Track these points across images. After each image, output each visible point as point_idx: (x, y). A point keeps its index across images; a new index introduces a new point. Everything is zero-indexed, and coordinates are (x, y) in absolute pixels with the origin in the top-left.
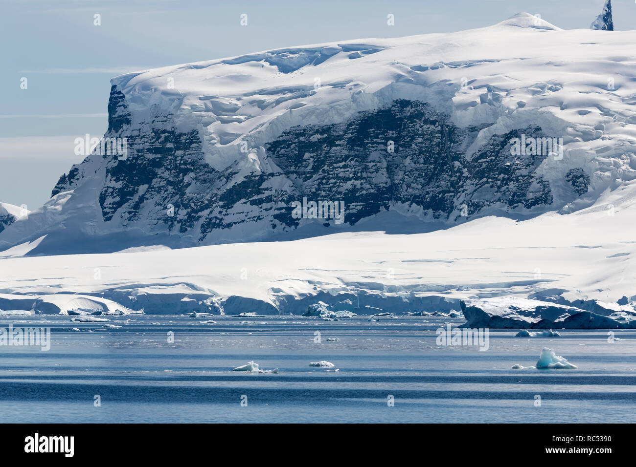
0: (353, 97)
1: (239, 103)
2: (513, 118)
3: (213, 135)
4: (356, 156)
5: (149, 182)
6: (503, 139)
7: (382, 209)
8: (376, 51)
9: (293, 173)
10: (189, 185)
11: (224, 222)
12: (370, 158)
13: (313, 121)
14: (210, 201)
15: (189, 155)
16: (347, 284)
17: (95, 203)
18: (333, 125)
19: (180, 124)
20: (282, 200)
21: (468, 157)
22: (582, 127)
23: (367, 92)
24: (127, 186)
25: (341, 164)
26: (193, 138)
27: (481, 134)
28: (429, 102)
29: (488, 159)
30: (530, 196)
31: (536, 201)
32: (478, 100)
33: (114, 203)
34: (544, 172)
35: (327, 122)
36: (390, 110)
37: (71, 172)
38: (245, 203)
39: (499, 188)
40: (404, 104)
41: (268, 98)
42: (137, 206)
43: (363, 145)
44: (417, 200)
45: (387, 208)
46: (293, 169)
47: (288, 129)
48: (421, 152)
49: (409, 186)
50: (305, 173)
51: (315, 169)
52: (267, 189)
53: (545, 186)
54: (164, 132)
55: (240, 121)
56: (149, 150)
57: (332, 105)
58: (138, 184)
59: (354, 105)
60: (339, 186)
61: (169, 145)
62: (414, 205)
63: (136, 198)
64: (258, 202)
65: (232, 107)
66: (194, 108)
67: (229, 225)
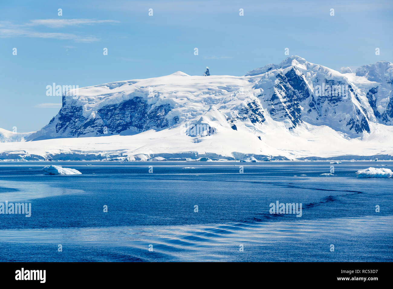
0: (122, 96)
1: (95, 98)
2: (162, 101)
3: (85, 108)
4: (122, 113)
5: (69, 121)
6: (158, 108)
7: (128, 128)
8: (136, 83)
9: (104, 118)
10: (77, 122)
11: (83, 133)
12: (126, 114)
13: (111, 103)
14: (81, 127)
15: (79, 113)
16: (72, 151)
17: (55, 128)
18: (116, 104)
19: (78, 105)
20: (100, 126)
21: (148, 113)
22: (180, 104)
23: (126, 94)
24: (63, 123)
25: (117, 116)
26: (81, 108)
27: (152, 106)
28: (143, 97)
29: (153, 113)
30: (163, 124)
31: (164, 126)
32: (154, 96)
33: (59, 128)
34: (167, 117)
35: (115, 103)
36: (133, 100)
37: (53, 119)
38: (90, 127)
39: (155, 122)
40: (137, 98)
41: (103, 97)
42: (65, 128)
43: (124, 110)
44: (136, 126)
45: (129, 128)
46: (105, 117)
47: (105, 105)
48: (140, 112)
49: (135, 122)
50: (108, 118)
51: (111, 117)
52: (96, 123)
53: (167, 121)
54: (74, 107)
55: (93, 103)
56: (70, 112)
57: (117, 99)
58: (66, 122)
59: (122, 98)
60: (116, 122)
61: (75, 111)
62: (135, 127)
63: (65, 126)
64: (93, 127)
65: (93, 99)
66: (82, 100)
67: (85, 134)
